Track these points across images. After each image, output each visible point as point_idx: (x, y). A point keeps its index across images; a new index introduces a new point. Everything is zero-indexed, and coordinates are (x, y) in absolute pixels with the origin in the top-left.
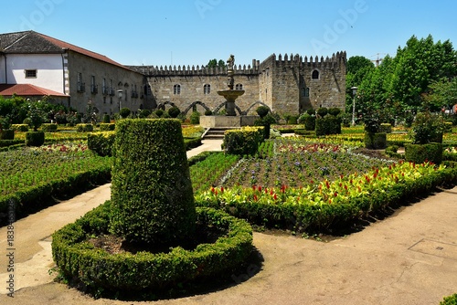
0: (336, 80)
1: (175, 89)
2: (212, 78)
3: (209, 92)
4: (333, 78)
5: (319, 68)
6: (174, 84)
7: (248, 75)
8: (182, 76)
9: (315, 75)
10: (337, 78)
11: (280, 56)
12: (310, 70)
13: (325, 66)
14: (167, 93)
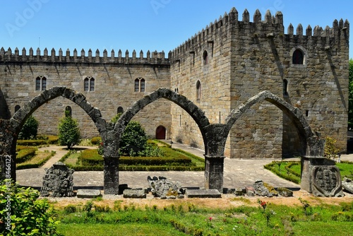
0: (333, 67)
1: (38, 84)
2: (97, 68)
3: (92, 88)
4: (327, 65)
5: (305, 44)
6: (36, 75)
7: (154, 66)
8: (49, 63)
9: (298, 57)
10: (336, 64)
11: (246, 14)
12: (288, 48)
13: (315, 43)
14: (25, 89)
